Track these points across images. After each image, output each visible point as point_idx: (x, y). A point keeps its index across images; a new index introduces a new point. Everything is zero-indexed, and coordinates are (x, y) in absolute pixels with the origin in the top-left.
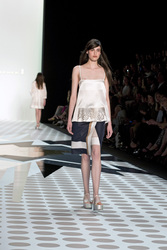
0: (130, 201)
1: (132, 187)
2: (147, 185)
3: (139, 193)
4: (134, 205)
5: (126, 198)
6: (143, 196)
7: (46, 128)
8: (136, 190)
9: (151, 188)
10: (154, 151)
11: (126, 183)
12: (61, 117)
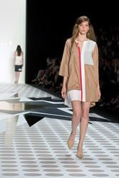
0: (98, 144)
1: (99, 133)
2: (111, 131)
3: (105, 137)
4: (101, 147)
5: (95, 142)
6: (108, 139)
7: (31, 87)
8: (102, 135)
9: (114, 133)
10: (116, 104)
11: (94, 129)
12: (42, 79)
